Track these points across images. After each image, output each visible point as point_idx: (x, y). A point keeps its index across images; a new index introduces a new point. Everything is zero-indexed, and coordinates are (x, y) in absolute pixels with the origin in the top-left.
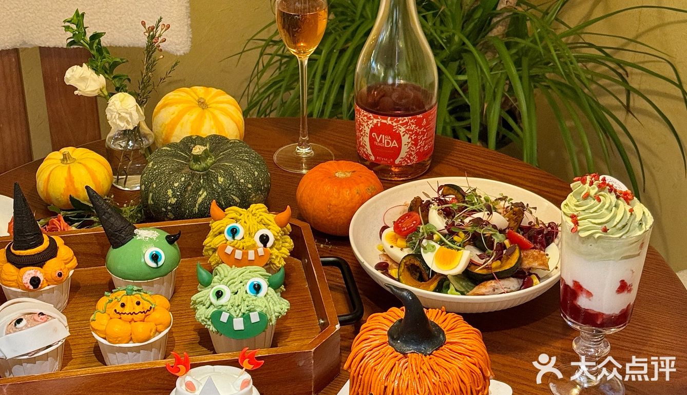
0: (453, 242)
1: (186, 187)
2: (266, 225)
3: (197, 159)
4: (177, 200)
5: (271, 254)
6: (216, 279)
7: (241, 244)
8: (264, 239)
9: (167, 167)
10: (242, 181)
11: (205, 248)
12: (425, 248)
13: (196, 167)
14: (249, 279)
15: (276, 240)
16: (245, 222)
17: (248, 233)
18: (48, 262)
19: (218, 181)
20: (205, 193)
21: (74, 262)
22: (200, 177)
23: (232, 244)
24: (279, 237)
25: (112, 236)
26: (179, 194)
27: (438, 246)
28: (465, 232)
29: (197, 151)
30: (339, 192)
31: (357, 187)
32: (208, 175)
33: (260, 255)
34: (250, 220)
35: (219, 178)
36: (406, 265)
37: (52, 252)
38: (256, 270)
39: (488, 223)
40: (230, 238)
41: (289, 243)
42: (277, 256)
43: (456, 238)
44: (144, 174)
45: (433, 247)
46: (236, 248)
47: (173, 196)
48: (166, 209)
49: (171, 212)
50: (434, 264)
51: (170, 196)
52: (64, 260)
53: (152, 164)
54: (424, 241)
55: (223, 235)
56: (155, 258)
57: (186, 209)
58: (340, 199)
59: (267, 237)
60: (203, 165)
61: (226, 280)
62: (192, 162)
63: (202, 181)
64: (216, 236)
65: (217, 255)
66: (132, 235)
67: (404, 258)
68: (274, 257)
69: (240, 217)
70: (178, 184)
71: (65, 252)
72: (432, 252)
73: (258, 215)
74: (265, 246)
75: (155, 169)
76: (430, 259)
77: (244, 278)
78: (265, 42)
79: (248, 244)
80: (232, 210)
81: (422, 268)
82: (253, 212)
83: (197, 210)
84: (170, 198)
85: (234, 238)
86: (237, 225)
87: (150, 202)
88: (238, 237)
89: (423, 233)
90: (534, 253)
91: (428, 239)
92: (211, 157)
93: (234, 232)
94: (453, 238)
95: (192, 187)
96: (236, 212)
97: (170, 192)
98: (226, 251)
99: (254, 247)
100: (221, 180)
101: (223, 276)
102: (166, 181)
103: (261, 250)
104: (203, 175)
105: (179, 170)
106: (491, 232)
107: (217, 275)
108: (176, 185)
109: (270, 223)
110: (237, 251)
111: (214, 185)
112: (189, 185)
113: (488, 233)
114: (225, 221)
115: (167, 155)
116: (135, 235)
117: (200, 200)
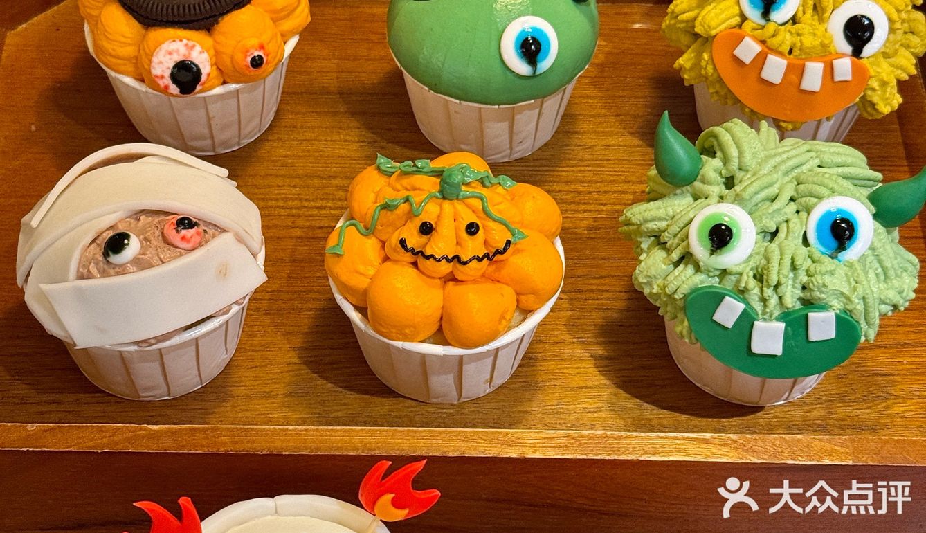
5: (871, 76)
6: (710, 169)
7: (787, 39)
8: (858, 32)
17: (810, 2)
21: (303, 16)
23: (758, 34)
33: (838, 79)
40: (754, 14)
42: (884, 84)
46: (768, 49)
59: (868, 26)
68: (875, 85)
74: (858, 53)
79: (807, 41)
85: (766, 14)
88: (780, 14)
98: (737, 53)
99: (824, 51)
107: (714, 154)
110: (771, 58)
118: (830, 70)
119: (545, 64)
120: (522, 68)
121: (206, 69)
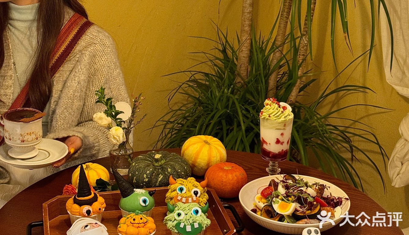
0: (288, 200)
1: (152, 174)
2: (196, 187)
3: (157, 160)
4: (149, 180)
5: (199, 200)
6: (176, 208)
7: (185, 195)
8: (196, 193)
9: (142, 165)
10: (179, 171)
11: (167, 198)
12: (274, 202)
13: (157, 164)
14: (193, 208)
15: (201, 194)
16: (186, 185)
17: (188, 190)
18: (94, 203)
19: (168, 170)
20: (162, 176)
21: (105, 205)
22: (159, 169)
23: (181, 195)
24: (202, 193)
25: (123, 192)
26: (149, 176)
27: (280, 201)
28: (294, 196)
29: (157, 157)
30: (226, 175)
31: (235, 173)
32: (163, 168)
33: (194, 200)
34: (189, 184)
35: (169, 169)
36: (265, 210)
37: (95, 199)
38: (195, 204)
39: (306, 192)
40: (179, 192)
41: (206, 196)
42: (202, 201)
43: (290, 199)
44: (131, 168)
45: (278, 201)
46: (182, 197)
47: (146, 178)
48: (143, 184)
49: (145, 185)
50: (278, 210)
51: (145, 177)
52: (101, 203)
53: (135, 164)
54: (274, 198)
55: (176, 191)
56: (145, 201)
57: (152, 184)
58: (227, 179)
59: (197, 192)
60: (160, 163)
61: (182, 208)
62: (154, 163)
63: (160, 171)
64: (172, 192)
65: (173, 200)
66: (133, 191)
67: (264, 207)
68: (200, 202)
69: (183, 183)
70: (149, 172)
71: (101, 199)
72: (277, 204)
73: (192, 182)
74: (196, 196)
75: (137, 166)
76: (276, 207)
77: (190, 208)
78: (166, 122)
79: (189, 195)
80: (180, 180)
81: (272, 211)
82: (190, 181)
83: (158, 184)
84: (145, 178)
85: (181, 192)
86: (183, 186)
87: (134, 181)
88: (183, 192)
89: (274, 195)
90: (328, 209)
91: (276, 197)
92: (163, 160)
93: (181, 190)
94: (288, 199)
95: (155, 174)
96: (182, 181)
97: (145, 176)
98: (178, 198)
99: (191, 196)
100: (169, 170)
101: (179, 207)
102: (143, 171)
103: (195, 198)
104: (160, 168)
105: (148, 166)
106: (306, 196)
107: (176, 207)
108: (148, 172)
109: (198, 186)
110: (183, 198)
111: (166, 173)
112: (154, 172)
113: (305, 197)
114: (177, 185)
115: (142, 160)
116: (135, 191)
117: (160, 179)
118: (192, 199)
119: (147, 204)
120: (144, 205)
121: (91, 211)
